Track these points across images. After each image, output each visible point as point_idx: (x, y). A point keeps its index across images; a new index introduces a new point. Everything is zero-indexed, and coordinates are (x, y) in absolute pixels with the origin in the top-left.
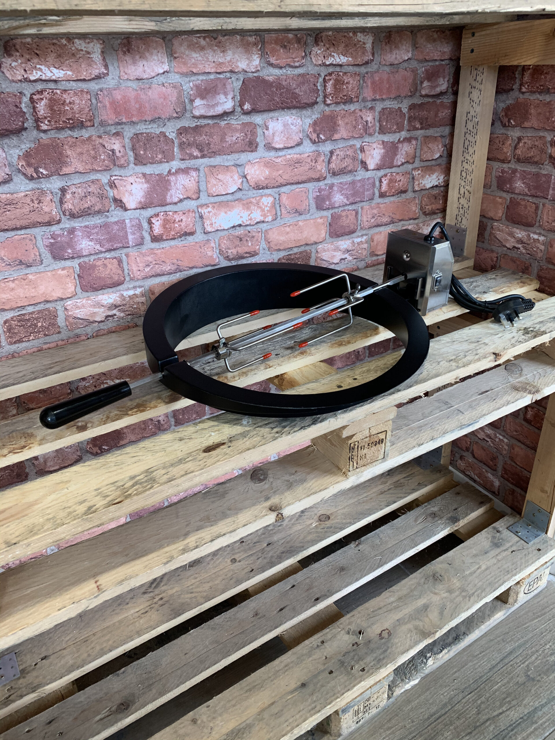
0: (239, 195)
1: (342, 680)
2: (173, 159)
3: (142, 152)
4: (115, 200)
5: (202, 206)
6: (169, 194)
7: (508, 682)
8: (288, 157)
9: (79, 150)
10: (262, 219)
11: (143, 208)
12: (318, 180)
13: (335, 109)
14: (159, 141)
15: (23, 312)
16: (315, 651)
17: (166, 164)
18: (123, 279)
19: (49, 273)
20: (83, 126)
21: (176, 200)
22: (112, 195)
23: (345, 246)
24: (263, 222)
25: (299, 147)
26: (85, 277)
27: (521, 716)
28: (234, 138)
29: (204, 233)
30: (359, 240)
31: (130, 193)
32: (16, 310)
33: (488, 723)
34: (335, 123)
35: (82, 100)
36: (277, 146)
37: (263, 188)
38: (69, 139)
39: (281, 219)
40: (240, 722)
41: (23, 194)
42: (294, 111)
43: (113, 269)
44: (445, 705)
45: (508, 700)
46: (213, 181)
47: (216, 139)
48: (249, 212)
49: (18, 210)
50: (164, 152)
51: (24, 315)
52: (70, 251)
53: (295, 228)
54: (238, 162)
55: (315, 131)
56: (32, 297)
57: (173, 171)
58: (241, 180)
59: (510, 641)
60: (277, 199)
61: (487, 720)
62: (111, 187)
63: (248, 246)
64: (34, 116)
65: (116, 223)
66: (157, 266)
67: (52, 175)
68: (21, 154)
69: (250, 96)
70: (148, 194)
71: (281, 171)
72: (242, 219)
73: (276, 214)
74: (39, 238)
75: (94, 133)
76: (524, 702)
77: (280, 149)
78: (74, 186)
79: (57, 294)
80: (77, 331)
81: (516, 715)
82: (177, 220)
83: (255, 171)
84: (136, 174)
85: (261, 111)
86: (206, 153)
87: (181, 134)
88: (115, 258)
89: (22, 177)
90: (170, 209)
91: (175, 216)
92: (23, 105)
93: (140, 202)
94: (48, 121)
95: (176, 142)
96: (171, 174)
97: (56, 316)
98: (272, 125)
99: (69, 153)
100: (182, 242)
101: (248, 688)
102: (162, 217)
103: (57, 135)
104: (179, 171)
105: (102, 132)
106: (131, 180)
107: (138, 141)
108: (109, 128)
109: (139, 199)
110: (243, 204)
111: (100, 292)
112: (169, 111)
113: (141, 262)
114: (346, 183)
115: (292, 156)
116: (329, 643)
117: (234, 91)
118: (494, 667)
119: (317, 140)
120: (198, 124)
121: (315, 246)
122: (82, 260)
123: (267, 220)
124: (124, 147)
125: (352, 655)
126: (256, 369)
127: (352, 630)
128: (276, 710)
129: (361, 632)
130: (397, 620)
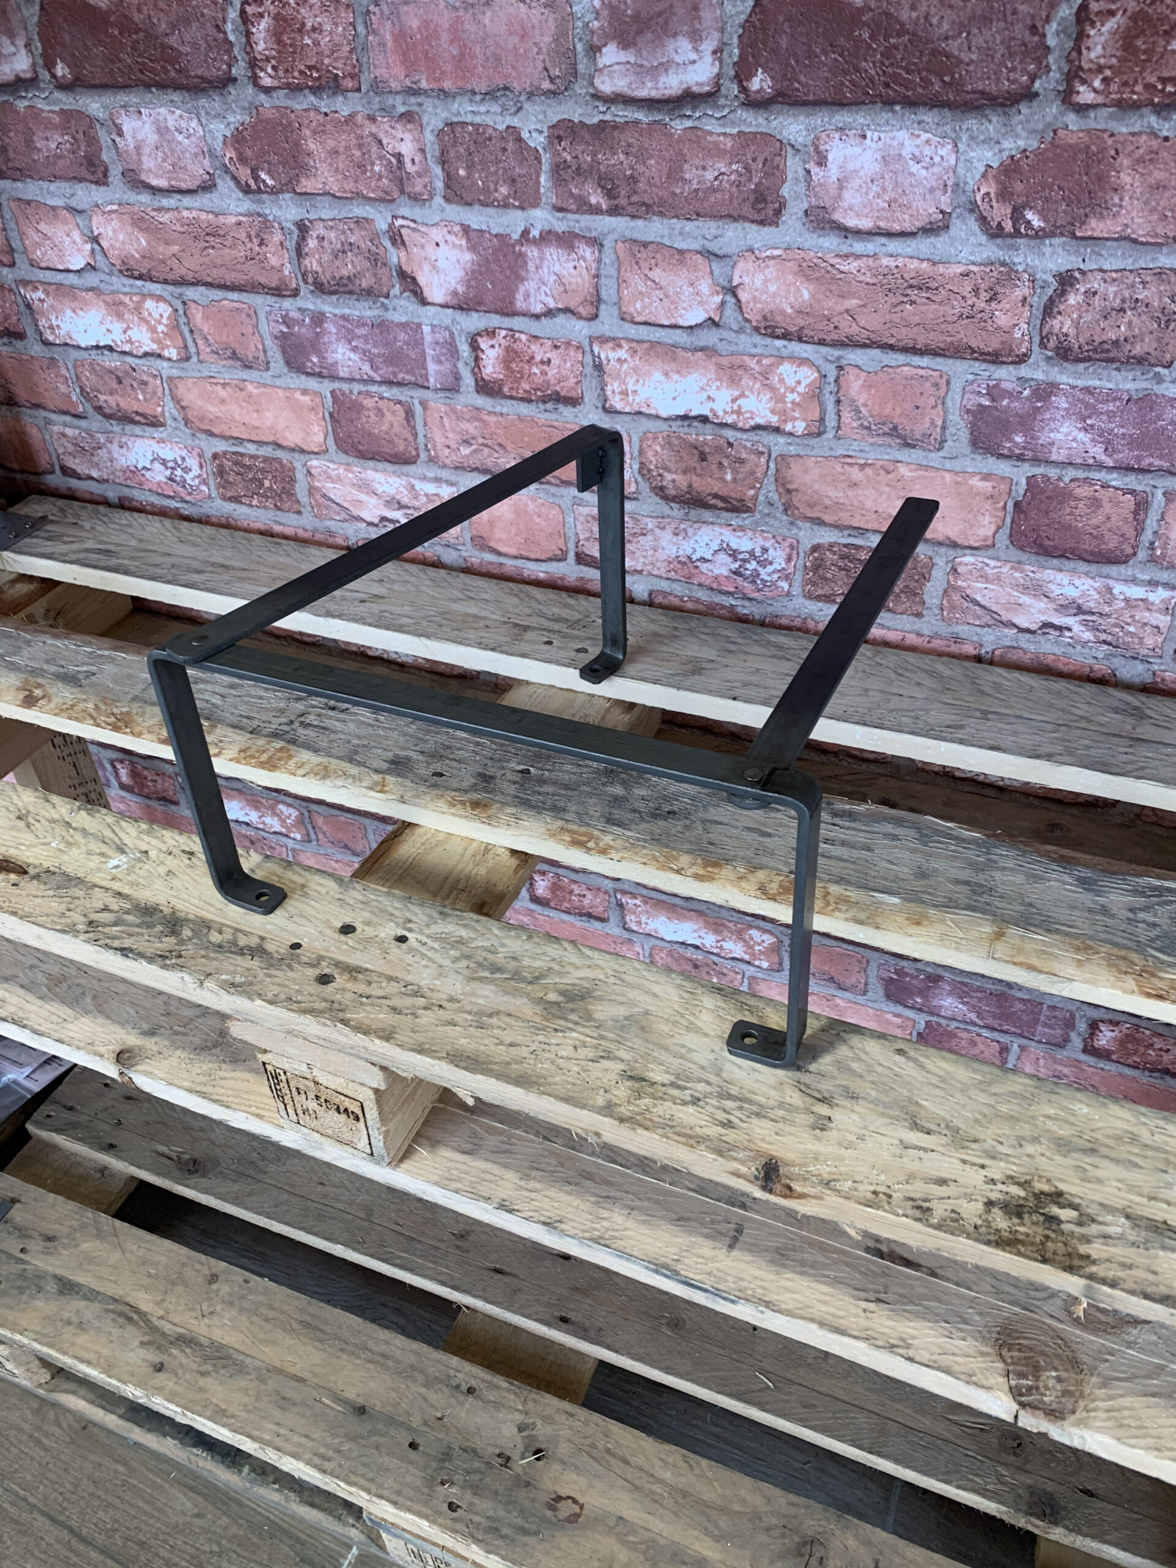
0: (709, 337)
1: (409, 1479)
2: (535, 204)
3: (462, 172)
4: (403, 275)
5: (603, 340)
6: (522, 289)
8: (885, 261)
9: (331, 143)
10: (774, 420)
11: (462, 309)
12: (994, 358)
13: (1113, 125)
14: (504, 150)
15: (241, 450)
16: (445, 1390)
17: (519, 213)
18: (414, 453)
19: (280, 393)
20: (338, 87)
21: (538, 309)
22: (395, 260)
23: (1072, 592)
24: (777, 430)
25: (932, 239)
26: (343, 422)
28: (709, 175)
29: (604, 408)
30: (1136, 592)
31: (434, 267)
32: (231, 442)
34: (1101, 179)
35: (336, 24)
36: (851, 222)
37: (786, 336)
38: (312, 113)
39: (837, 438)
40: (242, 1349)
41: (233, 220)
42: (930, 117)
43: (396, 424)
46: (637, 282)
47: (654, 168)
48: (737, 393)
49: (227, 250)
50: (514, 181)
51: (242, 455)
52: (315, 360)
53: (884, 478)
54: (714, 246)
55: (1004, 194)
56: (255, 428)
57: (535, 233)
58: (718, 299)
60: (831, 379)
62: (394, 242)
63: (724, 480)
64: (248, 53)
65: (403, 326)
66: (486, 450)
67: (281, 191)
68: (229, 135)
69: (775, 51)
70: (473, 277)
71: (855, 302)
72: (711, 405)
73: (822, 420)
74: (262, 316)
75: (360, 108)
77: (858, 233)
78: (321, 224)
79: (293, 438)
80: (329, 523)
82: (538, 358)
83: (766, 281)
84: (448, 223)
85: (805, 103)
86: (622, 201)
87: (560, 139)
88: (400, 402)
89: (232, 184)
90: (523, 328)
91: (533, 347)
92: (229, 27)
93: (455, 293)
94: (274, 68)
95: (546, 158)
96: (528, 240)
97: (293, 480)
98: (839, 151)
99: (312, 145)
100: (547, 415)
101: (309, 1319)
102: (503, 342)
103: (289, 103)
104: (548, 237)
105: (376, 107)
106: (437, 234)
107: (455, 144)
108: (390, 100)
109: (454, 285)
110: (720, 367)
111: (371, 463)
112: (530, 74)
113: (454, 431)
114: (1112, 396)
115: (900, 262)
116: (478, 1404)
117: (722, 30)
119: (1008, 226)
120: (608, 117)
121: (951, 553)
122: (336, 385)
123: (788, 427)
124: (422, 151)
125: (477, 1465)
126: (354, 777)
127: (534, 1433)
128: (291, 1393)
129: (539, 1453)
130: (621, 1518)
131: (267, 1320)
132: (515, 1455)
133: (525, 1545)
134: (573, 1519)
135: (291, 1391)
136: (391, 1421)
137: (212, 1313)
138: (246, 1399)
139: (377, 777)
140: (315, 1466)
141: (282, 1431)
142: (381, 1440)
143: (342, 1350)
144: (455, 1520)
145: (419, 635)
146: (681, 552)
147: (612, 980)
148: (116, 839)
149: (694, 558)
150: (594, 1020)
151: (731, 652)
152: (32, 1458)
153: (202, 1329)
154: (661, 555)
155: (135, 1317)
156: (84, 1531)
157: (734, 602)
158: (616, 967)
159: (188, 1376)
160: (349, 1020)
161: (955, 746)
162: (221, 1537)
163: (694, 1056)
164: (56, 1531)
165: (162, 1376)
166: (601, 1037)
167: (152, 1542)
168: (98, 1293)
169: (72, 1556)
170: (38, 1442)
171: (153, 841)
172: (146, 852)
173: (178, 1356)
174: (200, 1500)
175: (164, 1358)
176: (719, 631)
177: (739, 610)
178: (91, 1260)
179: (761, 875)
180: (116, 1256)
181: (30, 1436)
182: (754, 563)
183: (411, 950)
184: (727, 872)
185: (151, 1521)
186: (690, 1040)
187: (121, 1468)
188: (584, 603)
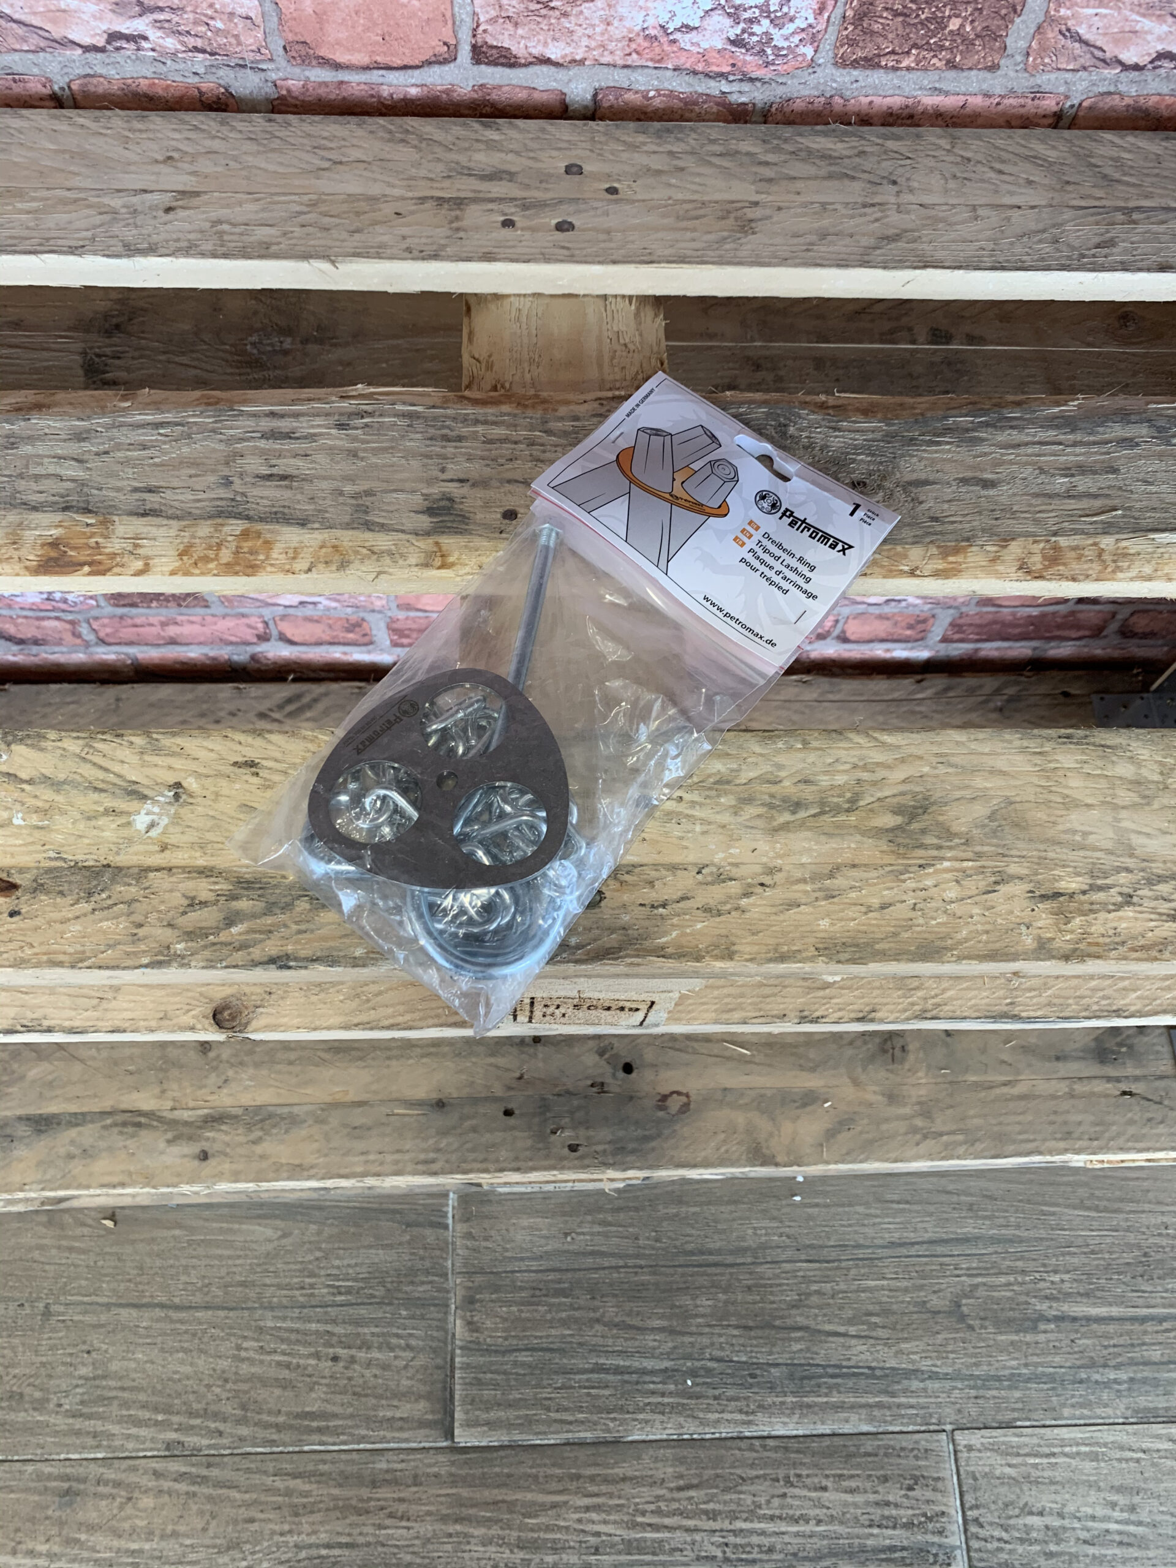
1: (520, 1143)
7: (906, 1290)
16: (512, 1050)
27: (873, 1364)
33: (799, 1334)
44: (743, 1251)
45: (874, 1319)
59: (985, 1218)
61: (800, 1329)
76: (903, 1346)
80: (9, 59)
81: (867, 1356)
116: (550, 1050)
118: (902, 1245)
125: (576, 1103)
126: (391, 554)
127: (614, 1051)
128: (359, 1121)
129: (628, 1068)
130: (725, 1089)
131: (291, 1063)
132: (608, 1080)
133: (653, 1149)
134: (685, 1108)
135: (358, 1117)
136: (474, 1101)
137: (226, 1081)
138: (316, 1145)
139: (426, 544)
140: (423, 1173)
141: (372, 1157)
142: (474, 1122)
143: (389, 1058)
144: (582, 1158)
145: (306, 256)
146: (651, 21)
147: (942, 770)
148: (111, 777)
149: (671, 27)
150: (956, 835)
151: (770, 180)
152: (76, 1266)
153: (226, 1100)
154: (618, 30)
155: (143, 1120)
156: (177, 1300)
157: (726, 88)
158: (935, 749)
159: (241, 1151)
160: (663, 948)
161: (1118, 275)
162: (318, 1242)
163: (1091, 839)
164: (147, 1314)
165: (212, 1162)
166: (979, 856)
167: (252, 1277)
168: (83, 1114)
169: (178, 1326)
170: (71, 1249)
171: (177, 763)
172: (178, 785)
173: (217, 1138)
174: (278, 1222)
175: (205, 1145)
176: (733, 145)
177: (735, 98)
178: (50, 1085)
179: (1016, 548)
180: (78, 1067)
181: (59, 1248)
182: (766, 22)
183: (669, 815)
184: (975, 556)
185: (238, 1262)
186: (1076, 819)
187: (177, 1232)
188: (513, 133)
